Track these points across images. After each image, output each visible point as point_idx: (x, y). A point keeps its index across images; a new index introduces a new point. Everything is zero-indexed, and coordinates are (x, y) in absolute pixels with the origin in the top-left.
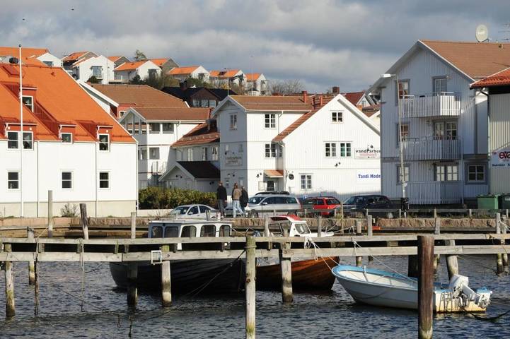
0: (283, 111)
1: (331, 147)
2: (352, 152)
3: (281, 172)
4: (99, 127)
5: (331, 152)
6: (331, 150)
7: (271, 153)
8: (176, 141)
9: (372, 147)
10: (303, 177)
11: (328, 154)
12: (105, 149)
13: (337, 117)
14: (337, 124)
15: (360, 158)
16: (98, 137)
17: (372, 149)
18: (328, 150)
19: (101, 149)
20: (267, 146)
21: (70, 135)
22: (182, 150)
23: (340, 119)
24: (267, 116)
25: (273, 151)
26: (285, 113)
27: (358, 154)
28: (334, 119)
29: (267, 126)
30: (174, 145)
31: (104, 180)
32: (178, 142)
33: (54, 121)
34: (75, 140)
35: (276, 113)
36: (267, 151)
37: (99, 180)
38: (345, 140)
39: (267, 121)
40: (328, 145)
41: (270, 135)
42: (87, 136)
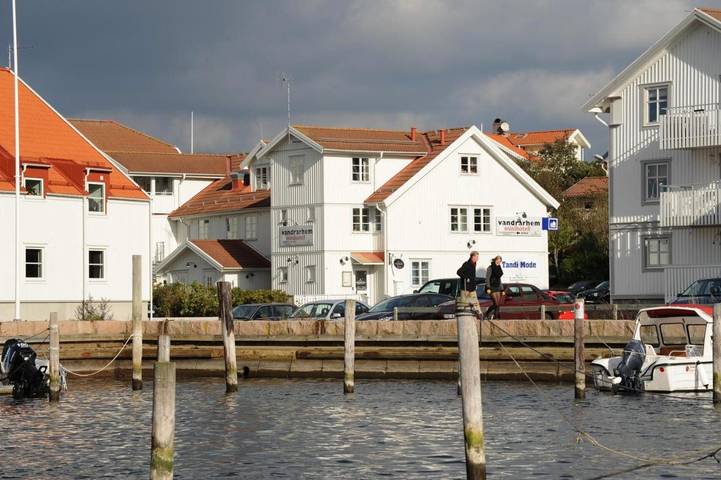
0: (382, 153)
1: (459, 216)
2: (493, 223)
3: (380, 255)
4: (88, 169)
5: (459, 223)
6: (459, 219)
7: (361, 223)
8: (177, 208)
9: (524, 216)
10: (415, 264)
11: (454, 227)
12: (97, 210)
13: (469, 165)
14: (469, 177)
15: (505, 234)
16: (87, 188)
17: (523, 220)
18: (454, 219)
19: (91, 209)
20: (356, 211)
21: (39, 182)
22: (188, 223)
23: (474, 169)
24: (356, 161)
25: (365, 220)
26: (385, 156)
27: (502, 227)
28: (464, 168)
29: (355, 177)
30: (175, 214)
31: (95, 264)
32: (180, 209)
33: (8, 157)
34: (48, 192)
35: (372, 155)
36: (356, 220)
37: (87, 264)
38: (482, 204)
39: (356, 169)
40: (454, 211)
41: (361, 193)
42: (68, 185)
